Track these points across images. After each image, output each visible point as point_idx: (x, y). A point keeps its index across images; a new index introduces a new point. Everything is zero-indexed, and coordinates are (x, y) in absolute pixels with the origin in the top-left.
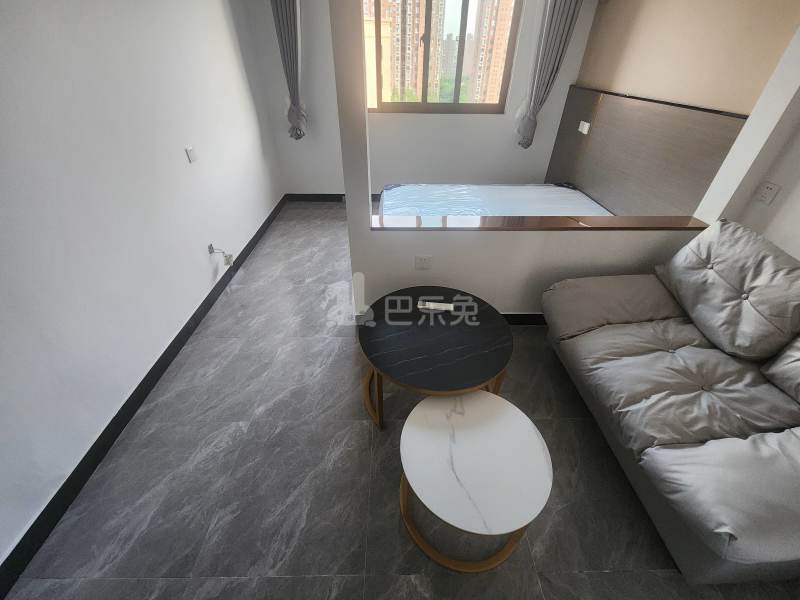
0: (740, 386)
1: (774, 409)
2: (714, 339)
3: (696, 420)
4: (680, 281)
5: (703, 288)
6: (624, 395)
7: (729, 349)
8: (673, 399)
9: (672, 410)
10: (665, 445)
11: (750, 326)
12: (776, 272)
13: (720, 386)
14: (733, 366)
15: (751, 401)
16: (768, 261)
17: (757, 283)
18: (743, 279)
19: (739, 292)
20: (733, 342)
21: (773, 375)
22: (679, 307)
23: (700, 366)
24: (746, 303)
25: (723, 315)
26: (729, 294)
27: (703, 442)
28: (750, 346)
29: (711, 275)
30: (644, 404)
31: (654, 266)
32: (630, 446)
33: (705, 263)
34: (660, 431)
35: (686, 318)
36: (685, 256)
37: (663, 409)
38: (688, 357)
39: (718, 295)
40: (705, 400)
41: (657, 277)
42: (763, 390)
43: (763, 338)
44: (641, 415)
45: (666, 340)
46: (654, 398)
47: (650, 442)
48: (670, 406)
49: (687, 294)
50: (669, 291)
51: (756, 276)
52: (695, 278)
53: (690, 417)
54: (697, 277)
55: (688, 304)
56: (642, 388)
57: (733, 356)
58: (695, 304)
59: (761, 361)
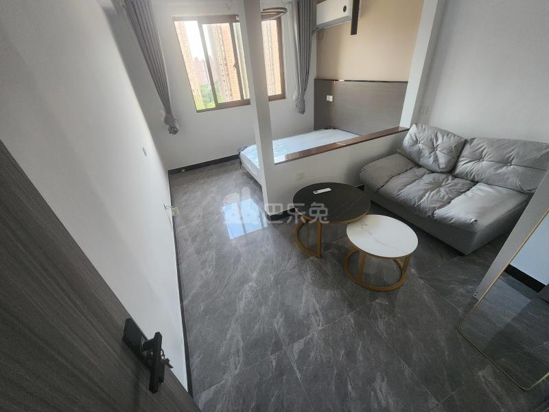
0: (449, 181)
1: (464, 184)
2: (431, 169)
3: (444, 196)
4: (410, 152)
5: (420, 152)
6: (416, 198)
7: (439, 171)
8: (433, 193)
9: (435, 196)
10: (440, 207)
11: (443, 160)
12: (443, 137)
13: (443, 184)
14: (444, 176)
15: (456, 184)
16: (438, 134)
17: (439, 142)
18: (433, 143)
19: (433, 149)
20: (439, 168)
21: (457, 174)
22: (414, 162)
23: (434, 180)
24: (437, 152)
25: (432, 159)
26: (430, 150)
27: (450, 202)
28: (446, 167)
29: (420, 145)
30: (425, 198)
31: (396, 149)
32: (427, 215)
33: (416, 142)
34: (436, 204)
35: (419, 166)
36: (407, 141)
37: (432, 197)
38: (428, 178)
39: (426, 152)
40: (442, 189)
41: (399, 153)
42: (456, 180)
43: (449, 161)
44: (427, 201)
45: (417, 176)
46: (427, 195)
47: (434, 209)
48: (433, 195)
49: (414, 156)
50: (408, 158)
51: (437, 140)
52: (415, 149)
53: (441, 196)
54: (416, 148)
55: (417, 160)
56: (421, 193)
57: (442, 173)
58: (420, 159)
59: (451, 171)
